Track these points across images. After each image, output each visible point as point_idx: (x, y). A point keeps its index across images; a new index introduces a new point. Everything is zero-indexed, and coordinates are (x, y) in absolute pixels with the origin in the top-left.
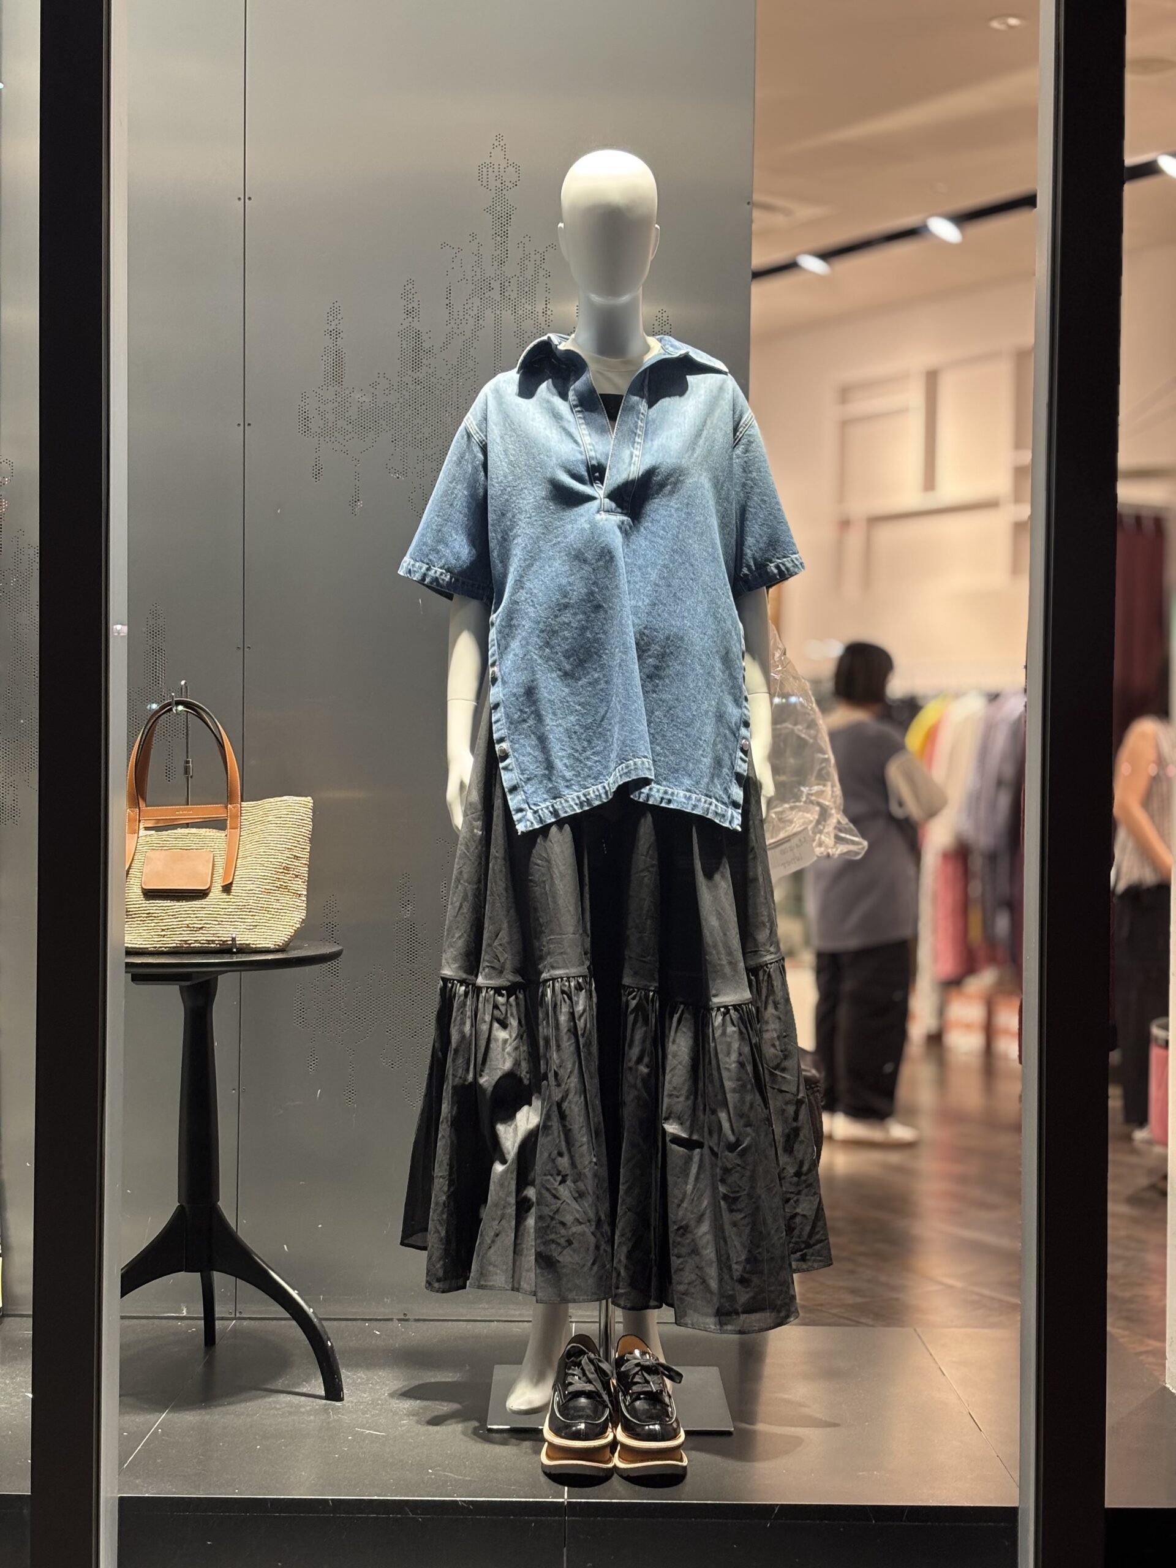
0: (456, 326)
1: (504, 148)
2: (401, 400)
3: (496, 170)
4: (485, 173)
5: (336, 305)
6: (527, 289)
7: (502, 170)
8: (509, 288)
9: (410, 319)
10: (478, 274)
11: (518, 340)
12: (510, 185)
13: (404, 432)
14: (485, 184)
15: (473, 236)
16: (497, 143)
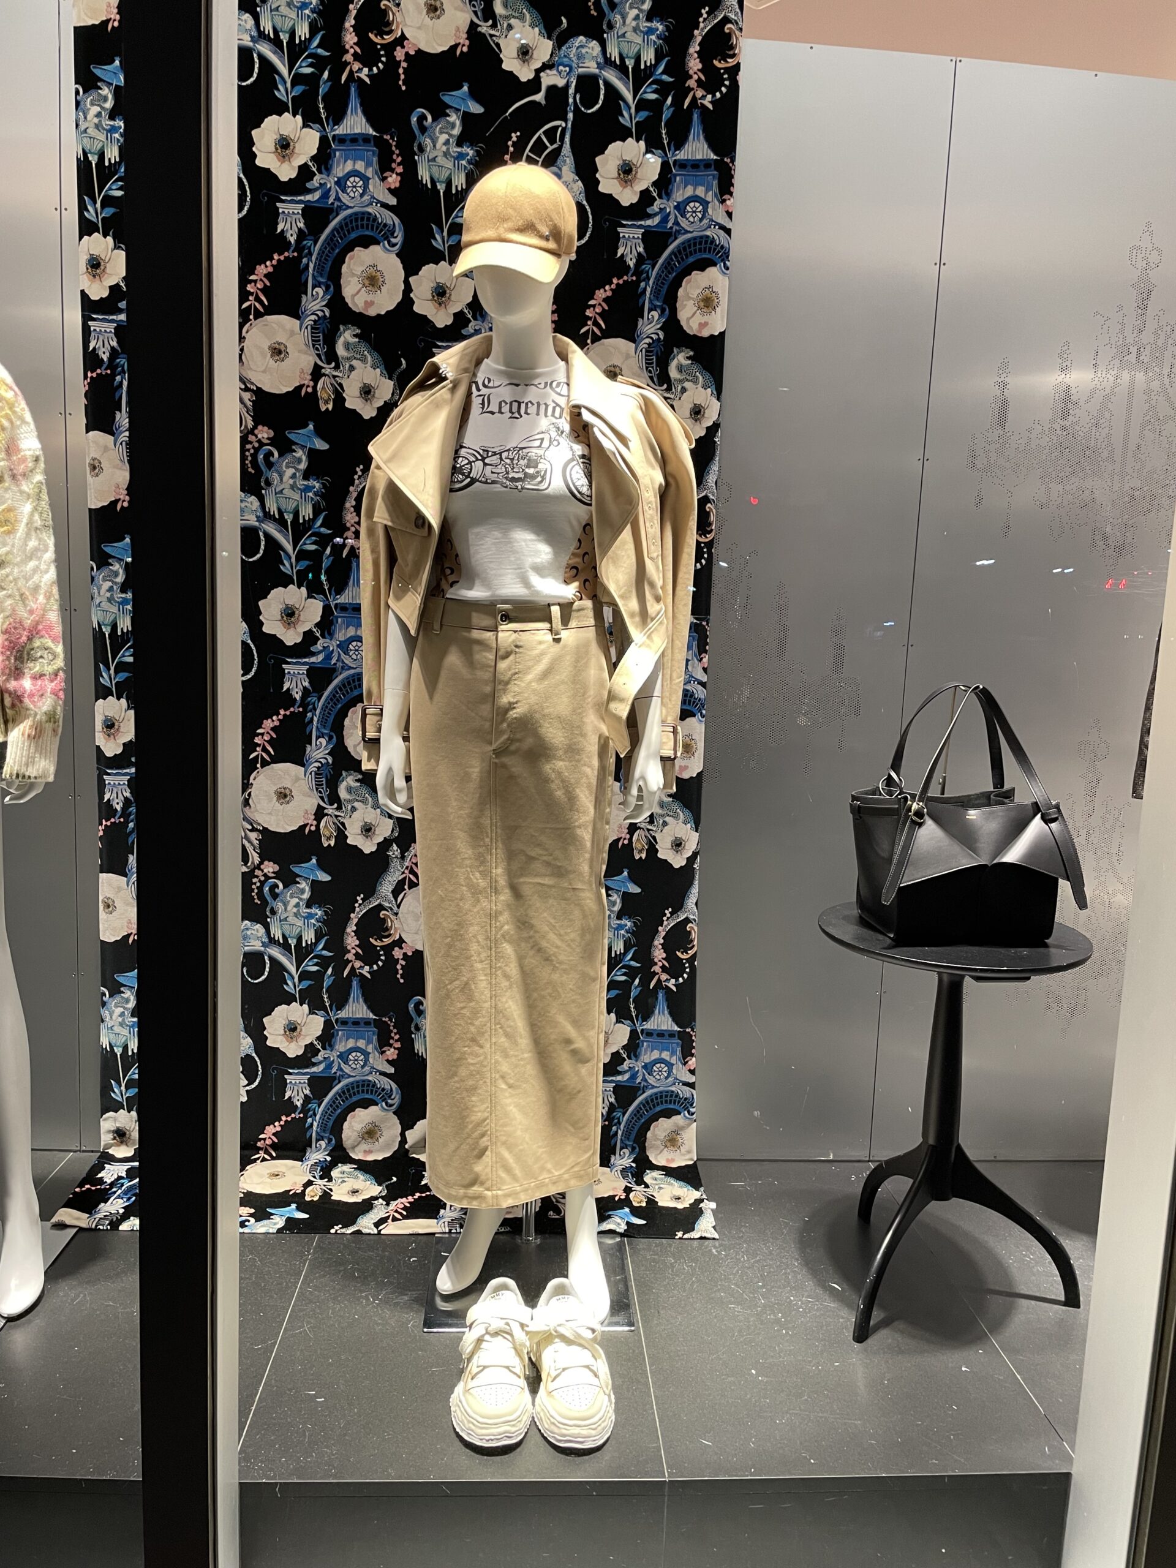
0: (1099, 383)
1: (1151, 234)
2: (1050, 443)
3: (1144, 252)
4: (1134, 254)
5: (1006, 361)
6: (1157, 355)
7: (1148, 252)
8: (1144, 354)
9: (1064, 375)
10: (1121, 340)
11: (1147, 398)
12: (1154, 266)
13: (1050, 470)
14: (1133, 263)
15: (1121, 307)
16: (1146, 229)
